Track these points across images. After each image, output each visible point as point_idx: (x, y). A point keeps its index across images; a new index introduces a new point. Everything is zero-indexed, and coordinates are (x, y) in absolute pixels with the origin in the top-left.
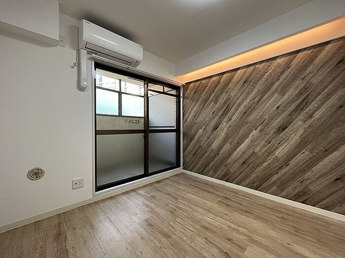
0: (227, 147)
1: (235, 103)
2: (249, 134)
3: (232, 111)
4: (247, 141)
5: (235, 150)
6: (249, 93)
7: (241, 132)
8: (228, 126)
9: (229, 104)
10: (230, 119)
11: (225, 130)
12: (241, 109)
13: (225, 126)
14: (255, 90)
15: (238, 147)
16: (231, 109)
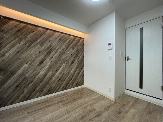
0: (50, 73)
1: (55, 49)
2: (62, 65)
3: (53, 53)
4: (61, 69)
5: (55, 74)
6: (61, 46)
7: (58, 64)
8: (51, 61)
9: (51, 49)
10: (52, 57)
11: (49, 63)
12: (58, 52)
13: (49, 61)
14: (64, 45)
15: (56, 72)
16: (53, 51)
